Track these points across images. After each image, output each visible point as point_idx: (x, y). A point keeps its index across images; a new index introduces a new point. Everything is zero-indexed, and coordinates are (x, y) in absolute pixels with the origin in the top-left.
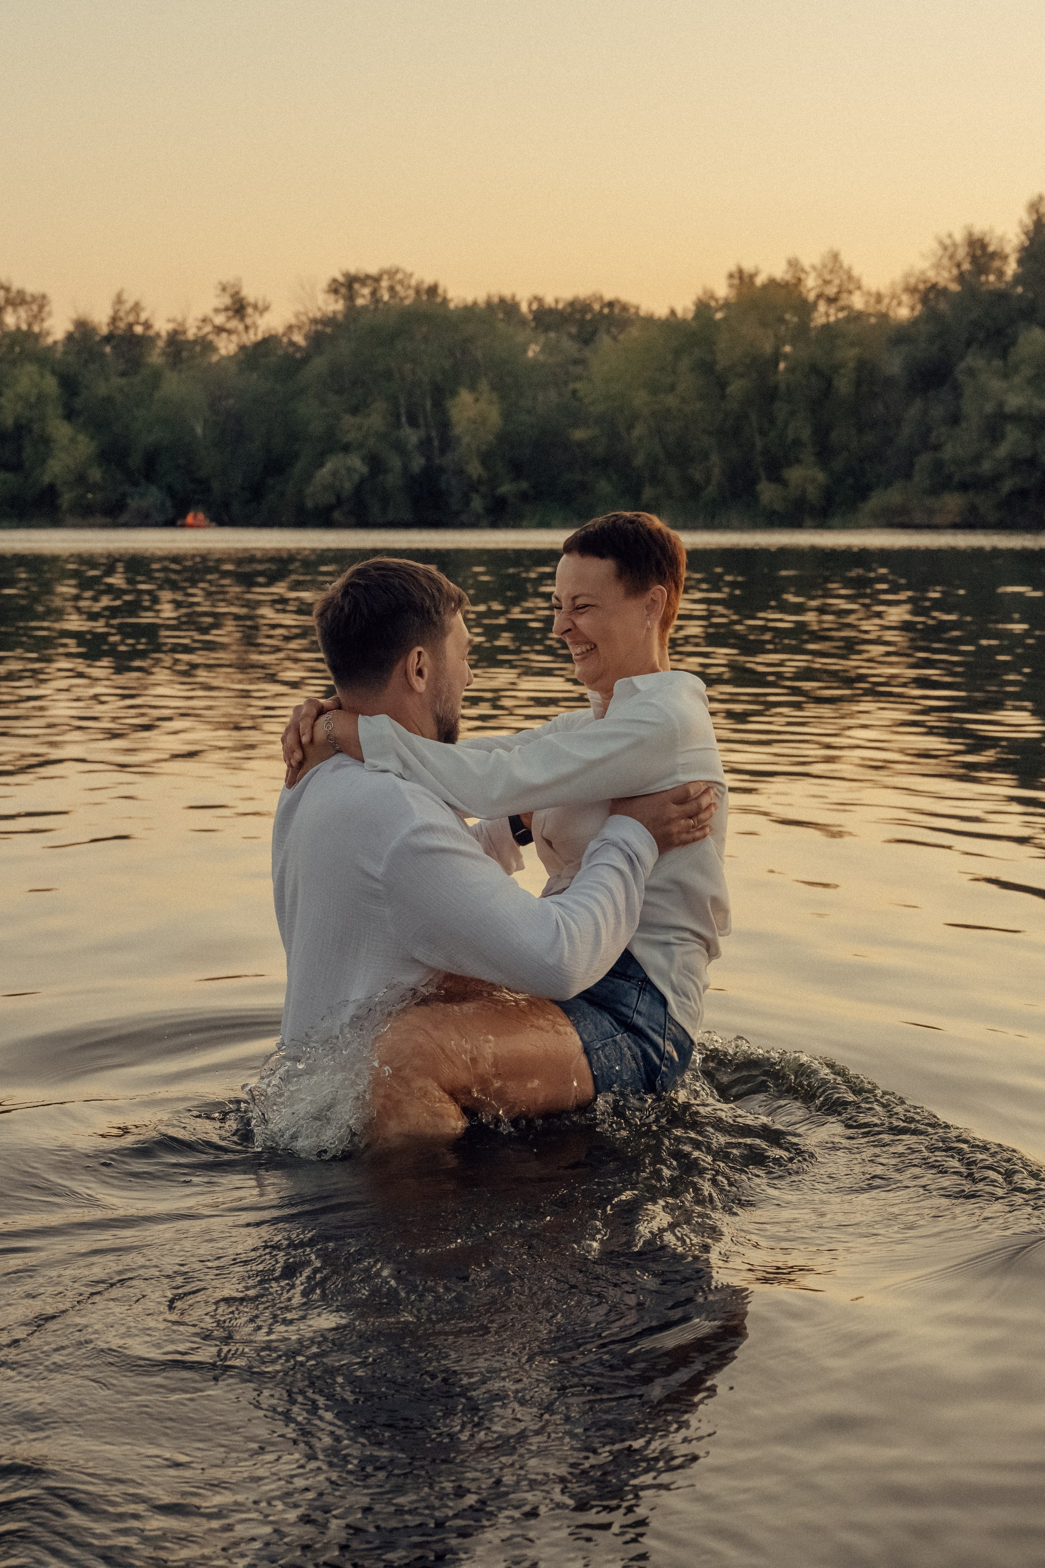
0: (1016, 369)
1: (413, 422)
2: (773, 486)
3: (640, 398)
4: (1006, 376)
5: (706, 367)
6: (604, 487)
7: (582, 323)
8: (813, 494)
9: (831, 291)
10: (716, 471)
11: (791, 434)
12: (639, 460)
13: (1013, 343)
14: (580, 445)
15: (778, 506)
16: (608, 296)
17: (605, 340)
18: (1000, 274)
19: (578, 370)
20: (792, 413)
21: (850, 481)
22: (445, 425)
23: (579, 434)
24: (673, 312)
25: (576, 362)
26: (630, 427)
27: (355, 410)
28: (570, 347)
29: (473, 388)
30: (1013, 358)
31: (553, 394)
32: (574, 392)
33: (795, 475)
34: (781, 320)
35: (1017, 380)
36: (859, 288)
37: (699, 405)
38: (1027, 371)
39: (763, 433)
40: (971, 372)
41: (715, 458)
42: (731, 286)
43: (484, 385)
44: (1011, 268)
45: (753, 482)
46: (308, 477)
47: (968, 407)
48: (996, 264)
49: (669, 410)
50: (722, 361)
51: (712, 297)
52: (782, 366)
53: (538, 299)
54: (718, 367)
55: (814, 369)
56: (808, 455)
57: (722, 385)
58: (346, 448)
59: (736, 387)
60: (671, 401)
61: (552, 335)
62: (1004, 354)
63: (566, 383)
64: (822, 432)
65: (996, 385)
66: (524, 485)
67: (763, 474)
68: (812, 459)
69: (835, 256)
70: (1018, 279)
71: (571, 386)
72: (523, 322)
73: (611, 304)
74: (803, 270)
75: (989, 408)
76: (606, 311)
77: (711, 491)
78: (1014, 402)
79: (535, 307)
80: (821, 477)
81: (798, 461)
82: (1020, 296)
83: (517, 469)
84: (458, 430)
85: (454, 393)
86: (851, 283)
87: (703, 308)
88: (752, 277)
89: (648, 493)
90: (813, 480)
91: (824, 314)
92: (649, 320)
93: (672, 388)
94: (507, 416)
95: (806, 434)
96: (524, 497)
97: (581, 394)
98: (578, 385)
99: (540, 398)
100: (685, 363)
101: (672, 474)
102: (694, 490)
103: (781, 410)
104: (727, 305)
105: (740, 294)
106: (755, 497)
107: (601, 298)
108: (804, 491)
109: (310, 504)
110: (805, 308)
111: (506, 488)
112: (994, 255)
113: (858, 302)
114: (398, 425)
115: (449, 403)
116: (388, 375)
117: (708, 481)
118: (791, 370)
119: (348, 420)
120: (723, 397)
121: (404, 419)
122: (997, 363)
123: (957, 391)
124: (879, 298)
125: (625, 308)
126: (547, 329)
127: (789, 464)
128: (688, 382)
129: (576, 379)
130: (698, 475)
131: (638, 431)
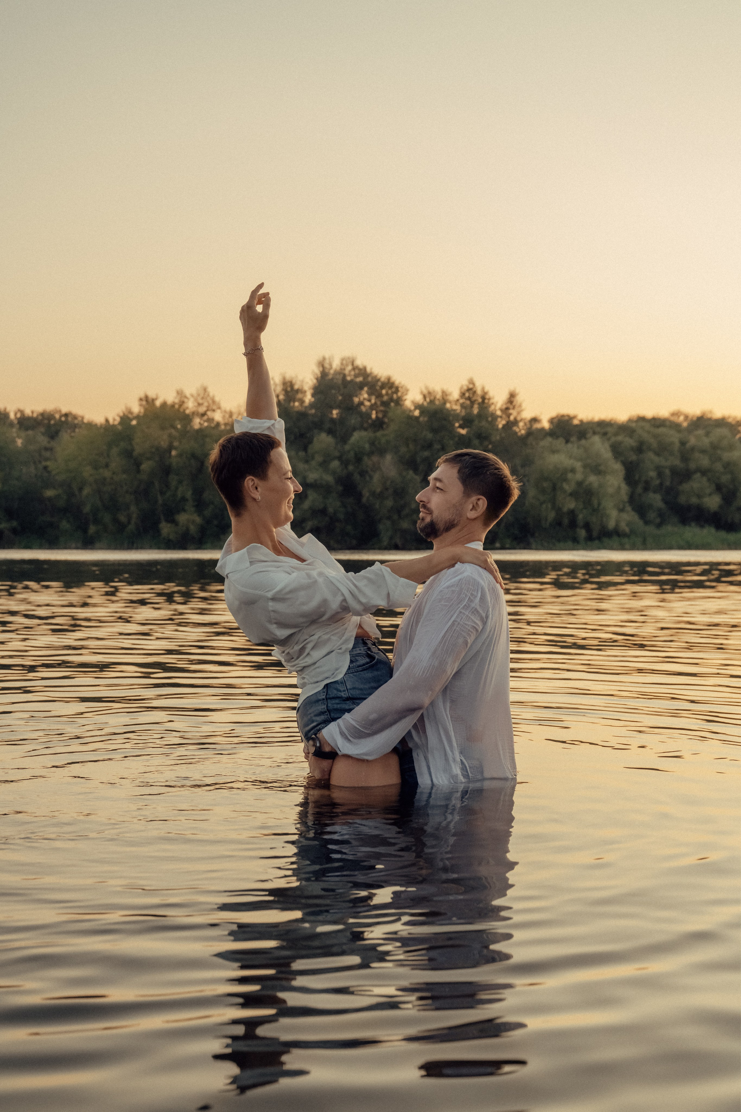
0: (313, 458)
2: (169, 525)
3: (87, 472)
4: (307, 462)
5: (128, 454)
6: (65, 525)
7: (49, 426)
8: (193, 529)
9: (202, 410)
10: (134, 516)
11: (179, 494)
12: (87, 509)
13: (310, 442)
14: (50, 499)
15: (172, 537)
16: (64, 410)
17: (65, 436)
18: (302, 402)
19: (48, 454)
20: (180, 482)
21: (215, 522)
23: (49, 493)
24: (107, 421)
25: (46, 449)
26: (81, 489)
28: (43, 440)
30: (310, 451)
31: (32, 469)
32: (45, 468)
33: (182, 518)
34: (173, 426)
35: (313, 463)
36: (219, 408)
37: (124, 476)
38: (319, 458)
39: (162, 493)
41: (133, 508)
42: (141, 405)
44: (308, 398)
45: (157, 523)
48: (300, 396)
49: (105, 479)
50: (138, 450)
51: (130, 412)
52: (174, 453)
53: (22, 412)
54: (135, 453)
55: (193, 456)
56: (189, 506)
57: (138, 464)
59: (146, 466)
60: (106, 473)
61: (30, 432)
62: (305, 449)
63: (40, 462)
64: (198, 492)
66: (15, 524)
67: (162, 517)
68: (193, 509)
69: (205, 389)
70: (312, 405)
71: (44, 463)
72: (11, 425)
73: (66, 415)
74: (186, 397)
76: (63, 419)
77: (131, 527)
79: (19, 415)
80: (198, 520)
81: (184, 510)
82: (313, 415)
83: (10, 514)
86: (214, 405)
87: (125, 419)
88: (153, 400)
89: (92, 529)
90: (193, 522)
91: (197, 423)
92: (90, 426)
93: (107, 466)
95: (189, 494)
96: (14, 531)
97: (49, 469)
98: (48, 463)
99: (24, 471)
100: (115, 451)
101: (107, 518)
102: (121, 527)
103: (173, 479)
104: (138, 417)
105: (146, 411)
106: (158, 531)
107: (60, 411)
108: (188, 529)
110: (187, 419)
112: (298, 391)
113: (218, 416)
117: (129, 523)
118: (180, 455)
120: (138, 471)
122: (302, 454)
124: (231, 414)
125: (75, 417)
126: (27, 429)
127: (178, 512)
128: (116, 462)
129: (47, 459)
130: (123, 518)
131: (86, 491)
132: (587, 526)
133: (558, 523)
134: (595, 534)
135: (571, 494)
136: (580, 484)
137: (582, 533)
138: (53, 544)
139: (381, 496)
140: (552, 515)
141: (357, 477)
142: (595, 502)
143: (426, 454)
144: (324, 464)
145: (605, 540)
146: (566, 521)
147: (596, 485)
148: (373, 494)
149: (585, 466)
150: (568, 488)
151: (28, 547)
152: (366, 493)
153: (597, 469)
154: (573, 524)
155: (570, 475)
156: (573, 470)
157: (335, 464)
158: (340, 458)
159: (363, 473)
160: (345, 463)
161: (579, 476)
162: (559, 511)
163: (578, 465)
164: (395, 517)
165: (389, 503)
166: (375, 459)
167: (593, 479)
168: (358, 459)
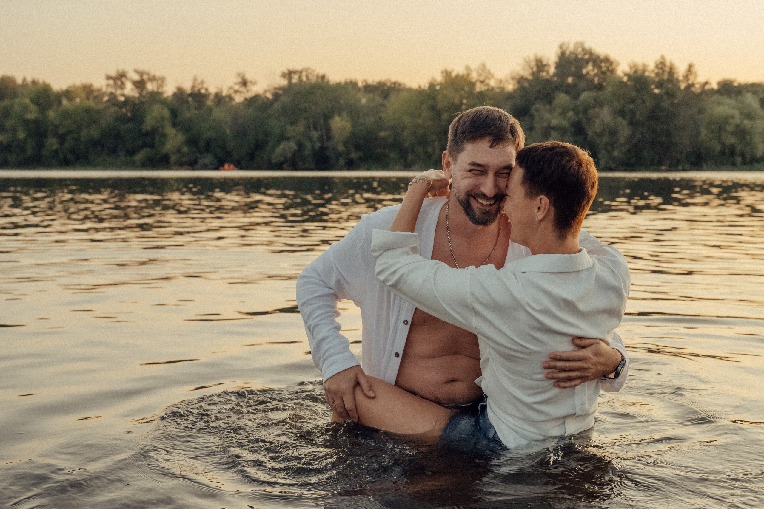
0: (555, 109)
1: (315, 129)
3: (407, 120)
4: (551, 112)
5: (433, 108)
6: (393, 155)
7: (383, 91)
9: (482, 78)
10: (438, 149)
12: (407, 144)
13: (553, 99)
14: (384, 138)
16: (393, 79)
17: (393, 97)
18: (548, 72)
19: (382, 109)
22: (328, 130)
23: (383, 134)
24: (420, 87)
25: (382, 105)
26: (403, 132)
27: (292, 124)
28: (379, 99)
29: (340, 114)
30: (553, 105)
31: (372, 118)
32: (381, 118)
34: (462, 89)
35: (556, 113)
36: (493, 76)
37: (431, 123)
38: (559, 110)
40: (538, 110)
41: (437, 144)
42: (443, 76)
43: (344, 114)
44: (552, 70)
46: (273, 150)
47: (537, 124)
48: (546, 68)
49: (418, 124)
50: (440, 105)
51: (435, 81)
53: (366, 81)
54: (438, 108)
57: (439, 114)
58: (288, 139)
59: (445, 116)
60: (420, 121)
61: (371, 95)
62: (550, 103)
63: (377, 114)
65: (547, 115)
66: (360, 154)
69: (484, 65)
70: (555, 75)
72: (359, 90)
73: (394, 83)
74: (471, 70)
75: (545, 124)
76: (393, 86)
77: (435, 156)
78: (555, 122)
79: (364, 84)
82: (556, 81)
83: (358, 148)
84: (334, 132)
85: (332, 117)
86: (490, 75)
87: (432, 86)
88: (451, 73)
89: (410, 157)
91: (479, 88)
92: (410, 90)
93: (420, 116)
94: (354, 126)
96: (360, 159)
97: (383, 118)
98: (381, 115)
99: (367, 120)
100: (425, 106)
101: (420, 150)
102: (429, 156)
104: (440, 84)
105: (446, 80)
107: (390, 81)
109: (273, 161)
110: (472, 85)
111: (353, 155)
112: (545, 65)
113: (492, 83)
114: (309, 130)
115: (330, 121)
116: (306, 110)
119: (289, 128)
120: (440, 119)
121: (312, 128)
122: (548, 107)
123: (532, 117)
124: (501, 81)
125: (400, 85)
126: (369, 92)
128: (426, 114)
129: (381, 112)
130: (430, 150)
131: (407, 133)
132: (742, 155)
133: (722, 153)
134: (748, 160)
135: (732, 133)
136: (738, 126)
137: (739, 160)
138: (385, 167)
139: (600, 135)
140: (718, 148)
141: (584, 123)
142: (748, 138)
143: (632, 106)
144: (563, 114)
145: (755, 164)
146: (727, 151)
147: (748, 127)
148: (595, 133)
149: (742, 114)
150: (729, 128)
151: (369, 169)
152: (590, 133)
153: (750, 116)
154: (733, 153)
155: (731, 121)
156: (733, 117)
157: (570, 114)
158: (573, 110)
159: (589, 120)
160: (577, 113)
161: (737, 121)
162: (723, 144)
163: (736, 113)
164: (609, 148)
165: (606, 139)
166: (597, 110)
167: (747, 123)
168: (586, 110)
